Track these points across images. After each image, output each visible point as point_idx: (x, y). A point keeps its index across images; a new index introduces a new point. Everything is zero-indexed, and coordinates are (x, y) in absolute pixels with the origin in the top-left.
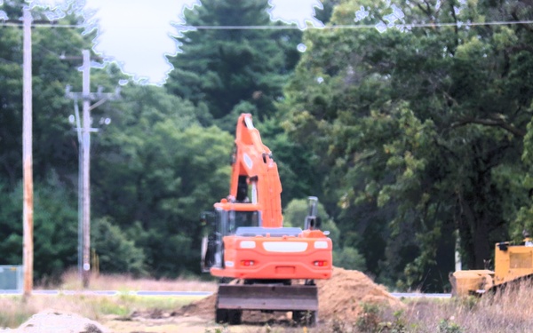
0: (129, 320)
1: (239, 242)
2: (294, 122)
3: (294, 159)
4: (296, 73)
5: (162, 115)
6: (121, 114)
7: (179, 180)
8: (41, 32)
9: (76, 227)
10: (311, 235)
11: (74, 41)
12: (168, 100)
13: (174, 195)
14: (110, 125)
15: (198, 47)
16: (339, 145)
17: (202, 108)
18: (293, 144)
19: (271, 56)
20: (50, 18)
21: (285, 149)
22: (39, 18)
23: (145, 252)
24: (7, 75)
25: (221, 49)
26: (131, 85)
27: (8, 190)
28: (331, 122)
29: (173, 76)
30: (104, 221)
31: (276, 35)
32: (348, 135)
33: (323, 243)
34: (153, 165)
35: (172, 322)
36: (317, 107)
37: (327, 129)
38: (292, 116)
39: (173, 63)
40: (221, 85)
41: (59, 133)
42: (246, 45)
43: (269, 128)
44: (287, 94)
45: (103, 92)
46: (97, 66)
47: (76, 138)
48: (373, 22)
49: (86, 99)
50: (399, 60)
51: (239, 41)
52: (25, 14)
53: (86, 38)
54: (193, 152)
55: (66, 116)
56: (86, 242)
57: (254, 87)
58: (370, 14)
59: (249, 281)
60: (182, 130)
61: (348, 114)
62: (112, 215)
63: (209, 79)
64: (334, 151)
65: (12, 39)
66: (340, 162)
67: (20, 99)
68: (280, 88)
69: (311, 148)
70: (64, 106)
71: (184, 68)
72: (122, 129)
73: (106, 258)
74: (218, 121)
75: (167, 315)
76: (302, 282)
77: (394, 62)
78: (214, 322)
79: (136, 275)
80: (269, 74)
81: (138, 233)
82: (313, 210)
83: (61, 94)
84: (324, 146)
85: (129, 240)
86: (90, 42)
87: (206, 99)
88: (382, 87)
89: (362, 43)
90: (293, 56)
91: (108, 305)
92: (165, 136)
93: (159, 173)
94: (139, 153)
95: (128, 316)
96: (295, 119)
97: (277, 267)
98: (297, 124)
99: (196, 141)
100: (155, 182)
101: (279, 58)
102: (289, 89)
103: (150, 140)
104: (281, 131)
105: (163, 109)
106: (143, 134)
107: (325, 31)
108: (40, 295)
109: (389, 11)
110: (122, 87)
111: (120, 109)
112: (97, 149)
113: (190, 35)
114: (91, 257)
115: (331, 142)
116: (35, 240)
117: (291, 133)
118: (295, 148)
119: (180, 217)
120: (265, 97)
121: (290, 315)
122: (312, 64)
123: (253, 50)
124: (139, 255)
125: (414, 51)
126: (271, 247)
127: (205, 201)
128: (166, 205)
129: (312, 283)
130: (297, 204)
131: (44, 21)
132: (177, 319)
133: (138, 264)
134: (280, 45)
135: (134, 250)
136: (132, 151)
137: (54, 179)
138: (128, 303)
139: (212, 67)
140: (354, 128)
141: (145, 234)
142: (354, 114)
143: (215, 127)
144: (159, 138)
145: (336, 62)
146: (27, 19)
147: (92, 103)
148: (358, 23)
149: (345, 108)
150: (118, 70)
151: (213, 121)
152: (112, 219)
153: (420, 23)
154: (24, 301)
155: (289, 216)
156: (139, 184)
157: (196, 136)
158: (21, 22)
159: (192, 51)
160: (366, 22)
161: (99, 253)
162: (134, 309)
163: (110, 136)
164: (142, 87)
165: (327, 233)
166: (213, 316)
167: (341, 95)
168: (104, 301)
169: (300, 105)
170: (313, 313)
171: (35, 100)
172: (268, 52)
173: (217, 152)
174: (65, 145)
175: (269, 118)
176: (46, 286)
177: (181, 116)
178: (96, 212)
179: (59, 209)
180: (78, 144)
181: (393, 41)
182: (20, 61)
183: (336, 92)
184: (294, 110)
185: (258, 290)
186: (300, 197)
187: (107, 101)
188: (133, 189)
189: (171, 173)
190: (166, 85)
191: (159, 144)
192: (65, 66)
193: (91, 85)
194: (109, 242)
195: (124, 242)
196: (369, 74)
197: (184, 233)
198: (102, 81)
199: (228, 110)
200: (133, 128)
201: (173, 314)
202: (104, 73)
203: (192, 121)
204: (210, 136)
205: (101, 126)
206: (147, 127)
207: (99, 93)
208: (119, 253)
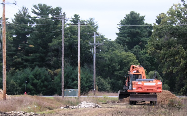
0: (106, 104)
1: (137, 83)
2: (150, 51)
3: (151, 60)
4: (151, 37)
5: (115, 49)
6: (104, 49)
7: (119, 66)
8: (83, 27)
9: (92, 79)
10: (156, 81)
11: (92, 30)
12: (117, 45)
13: (118, 70)
14: (101, 52)
15: (125, 31)
16: (162, 57)
17: (126, 47)
18: (150, 56)
20: (85, 23)
21: (148, 58)
22: (82, 24)
23: (110, 85)
24: (74, 39)
25: (131, 31)
26: (107, 41)
27: (74, 69)
28: (161, 51)
29: (117, 38)
30: (99, 77)
31: (146, 27)
32: (165, 54)
33: (160, 83)
34: (113, 62)
35: (118, 104)
36: (157, 46)
37: (160, 53)
38: (150, 49)
39: (118, 35)
40: (131, 41)
41: (87, 54)
42: (137, 30)
43: (144, 52)
44: (148, 43)
46: (97, 36)
47: (92, 55)
48: (172, 24)
49: (95, 45)
50: (179, 34)
51: (135, 29)
52: (79, 23)
53: (95, 29)
54: (123, 59)
55: (89, 49)
56: (94, 83)
57: (140, 41)
58: (171, 21)
59: (139, 93)
60: (120, 53)
61: (165, 48)
63: (127, 39)
65: (75, 29)
66: (163, 61)
67: (77, 45)
68: (147, 41)
69: (155, 58)
70: (89, 47)
71: (121, 36)
72: (105, 53)
73: (100, 87)
74: (130, 50)
75: (116, 102)
76: (153, 94)
77: (178, 34)
78: (129, 104)
79: (108, 91)
80: (144, 37)
81: (108, 80)
82: (156, 74)
83: (88, 44)
84: (159, 57)
85: (106, 82)
86: (96, 30)
87: (126, 45)
88: (174, 41)
89: (169, 29)
90: (150, 33)
91: (101, 100)
92: (116, 54)
93: (114, 64)
94: (109, 59)
95: (106, 103)
96: (151, 50)
97: (147, 89)
98: (151, 51)
99: (124, 56)
100: (113, 67)
101: (147, 33)
102: (149, 42)
103: (111, 55)
104: (147, 53)
105: (115, 48)
106: (110, 54)
107: (159, 26)
108: (83, 97)
109: (177, 21)
110: (104, 41)
111: (104, 47)
112: (97, 58)
113: (122, 27)
114: (96, 87)
115: (161, 56)
116: (81, 82)
117: (149, 54)
118: (151, 58)
119: (120, 76)
120: (143, 44)
121: (149, 102)
122: (155, 35)
123: (139, 31)
124: (109, 86)
125: (183, 31)
126: (146, 84)
128: (116, 73)
129: (155, 94)
130: (151, 72)
131: (84, 24)
132: (119, 104)
133: (108, 89)
134: (147, 30)
135: (107, 85)
136: (107, 59)
137: (86, 66)
138: (106, 99)
139: (128, 36)
140: (167, 52)
141: (110, 81)
142: (167, 48)
143: (129, 52)
144: (114, 55)
145: (162, 34)
146: (79, 24)
147: (96, 46)
148: (168, 24)
149: (164, 47)
150: (103, 37)
151: (128, 50)
152: (102, 77)
153: (185, 24)
154: (78, 99)
155: (149, 76)
156: (109, 67)
157: (124, 54)
158: (78, 25)
159: (123, 32)
160: (170, 24)
161: (98, 86)
162: (108, 101)
163: (101, 55)
164: (110, 42)
165: (161, 80)
166: (129, 103)
167: (163, 43)
168: (100, 98)
169: (152, 46)
170: (156, 102)
171: (81, 45)
172: (143, 32)
173: (129, 59)
174: (89, 57)
175: (144, 50)
176: (84, 95)
177: (120, 49)
178: (98, 74)
179: (87, 74)
180: (92, 57)
181: (177, 29)
182: (77, 35)
183: (162, 42)
185: (141, 96)
186: (152, 71)
187: (100, 45)
188: (107, 69)
189: (117, 64)
190: (116, 41)
191: (114, 57)
192: (89, 36)
193: (96, 41)
194: (101, 83)
195: (105, 83)
196: (171, 37)
197: (121, 80)
198: (99, 40)
199: (133, 47)
200: (107, 53)
201: (118, 102)
202: (100, 38)
203: (123, 50)
204: (128, 54)
205: (99, 52)
206: (111, 52)
207: (98, 43)
208: (103, 86)
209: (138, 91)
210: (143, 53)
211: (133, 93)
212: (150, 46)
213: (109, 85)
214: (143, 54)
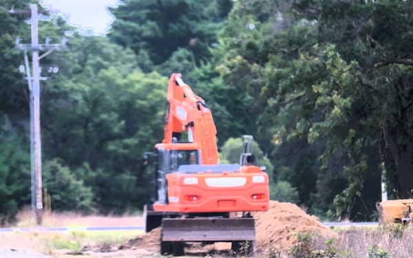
0: (80, 254)
1: (182, 179)
2: (228, 66)
3: (230, 101)
4: (229, 20)
5: (105, 63)
6: (68, 63)
7: (123, 122)
9: (29, 169)
10: (249, 171)
12: (111, 48)
13: (119, 137)
14: (58, 73)
16: (270, 87)
17: (143, 56)
18: (227, 87)
19: (206, 6)
21: (221, 91)
23: (93, 190)
26: (77, 36)
28: (263, 66)
29: (115, 27)
30: (54, 163)
32: (279, 77)
33: (260, 178)
34: (99, 109)
35: (121, 255)
36: (249, 52)
37: (260, 72)
38: (226, 60)
39: (115, 14)
40: (160, 34)
41: (8, 82)
43: (205, 73)
44: (221, 41)
45: (50, 43)
46: (44, 19)
47: (26, 87)
49: (35, 50)
50: (325, 7)
54: (136, 96)
55: (17, 66)
56: (38, 183)
57: (191, 35)
59: (192, 215)
60: (124, 77)
61: (278, 58)
62: (62, 157)
63: (149, 29)
64: (266, 92)
66: (272, 102)
68: (214, 35)
69: (245, 90)
70: (15, 57)
71: (125, 19)
72: (70, 77)
73: (57, 197)
74: (158, 67)
75: (115, 248)
76: (240, 215)
77: (320, 8)
78: (159, 254)
79: (85, 211)
80: (205, 22)
81: (86, 173)
82: (248, 149)
83: (12, 46)
84: (257, 88)
85: (78, 180)
87: (146, 47)
88: (310, 31)
90: (227, 5)
91: (61, 240)
92: (109, 82)
93: (104, 116)
94: (85, 99)
95: (79, 250)
96: (229, 63)
97: (218, 201)
98: (231, 68)
99: (138, 86)
100: (101, 126)
101: (213, 7)
102: (223, 36)
103: (95, 86)
104: (217, 74)
105: (107, 58)
106: (89, 81)
110: (68, 38)
111: (67, 58)
112: (46, 96)
114: (43, 196)
115: (264, 84)
117: (226, 77)
118: (230, 90)
119: (125, 157)
120: (201, 43)
121: (228, 246)
122: (244, 12)
123: (188, 1)
124: (88, 192)
126: (213, 182)
127: (148, 142)
128: (111, 147)
129: (249, 215)
130: (233, 143)
133: (87, 202)
135: (83, 189)
136: (79, 97)
137: (7, 125)
138: (78, 238)
139: (151, 17)
140: (284, 71)
141: (92, 174)
142: (283, 58)
143: (155, 73)
144: (103, 84)
145: (266, 9)
147: (41, 53)
149: (276, 53)
150: (64, 22)
151: (154, 67)
152: (62, 160)
155: (226, 154)
156: (86, 127)
157: (138, 82)
161: (51, 193)
162: (85, 244)
163: (58, 84)
164: (87, 38)
165: (264, 168)
166: (159, 248)
167: (271, 41)
168: (57, 237)
169: (234, 51)
170: (251, 243)
173: (158, 95)
174: (17, 93)
175: (205, 64)
176: (2, 225)
177: (124, 63)
178: (47, 154)
179: (12, 153)
180: (28, 92)
183: (267, 37)
184: (228, 54)
185: (199, 223)
186: (236, 136)
187: (55, 51)
188: (81, 132)
189: (115, 116)
190: (109, 35)
191: (104, 90)
192: (15, 20)
193: (40, 37)
194: (60, 183)
195: (74, 182)
196: (297, 20)
197: (128, 172)
198: (49, 33)
199: (166, 57)
200: (79, 76)
201: (121, 248)
202: (51, 25)
203: (134, 67)
204: (151, 81)
205: (50, 75)
206: (92, 74)
207: (47, 44)
208: (69, 192)
209: (186, 209)
210: (202, 75)
211: (174, 215)
212: (228, 50)
213: (89, 189)
214: (202, 79)
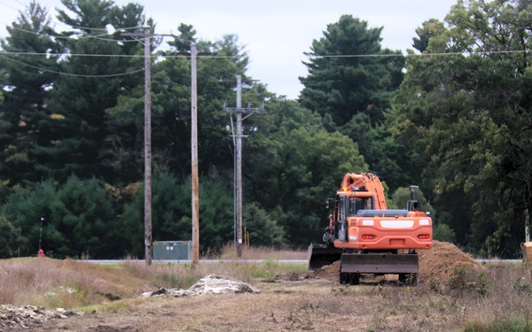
0: (273, 282)
1: (361, 221)
2: (399, 128)
3: (400, 156)
4: (400, 90)
5: (296, 124)
6: (266, 124)
7: (310, 173)
8: (204, 61)
9: (232, 210)
10: (416, 215)
11: (229, 68)
12: (302, 112)
13: (308, 185)
14: (257, 132)
15: (325, 71)
16: (433, 146)
17: (328, 118)
18: (398, 145)
19: (381, 77)
20: (212, 49)
21: (393, 149)
22: (203, 51)
23: (285, 229)
24: (179, 95)
25: (342, 72)
26: (274, 101)
27: (179, 183)
28: (428, 128)
29: (304, 93)
30: (253, 206)
31: (385, 61)
32: (441, 138)
33: (426, 221)
34: (290, 162)
35: (307, 283)
36: (417, 116)
37: (425, 133)
38: (397, 123)
39: (305, 84)
40: (342, 100)
41: (217, 139)
42: (361, 69)
43: (379, 133)
44: (393, 106)
45: (252, 107)
46: (246, 86)
47: (231, 143)
48: (460, 50)
49: (239, 113)
50: (480, 79)
51: (356, 66)
52: (192, 49)
53: (239, 65)
54: (320, 152)
55: (224, 126)
56: (239, 223)
57: (368, 101)
58: (457, 43)
59: (366, 251)
60: (312, 135)
61: (440, 121)
62: (259, 201)
63: (333, 96)
64: (430, 149)
65: (182, 67)
66: (435, 158)
67: (189, 113)
68: (388, 102)
69: (412, 148)
70: (222, 118)
71: (314, 88)
72: (268, 135)
73: (255, 234)
74: (339, 128)
75: (302, 278)
76: (406, 252)
77: (477, 81)
78: (339, 283)
79: (278, 246)
80: (379, 90)
81: (279, 215)
82: (414, 196)
83: (220, 109)
84: (423, 147)
85: (272, 220)
86: (242, 68)
87: (330, 111)
88: (467, 100)
89: (452, 66)
90: (398, 77)
91: (257, 270)
92: (300, 140)
93: (295, 168)
94: (279, 153)
95: (272, 279)
96: (400, 125)
97: (391, 240)
98: (401, 129)
99: (323, 143)
100: (292, 175)
101: (387, 78)
102: (395, 103)
103: (287, 142)
104: (390, 135)
105: (298, 120)
106: (283, 139)
107: (423, 57)
108: (205, 262)
109: (473, 42)
110: (265, 102)
111: (265, 119)
112: (247, 150)
113: (316, 61)
114: (243, 233)
115: (428, 143)
116: (200, 221)
117: (396, 137)
118: (400, 148)
119: (311, 201)
120: (376, 109)
121: (397, 277)
122: (413, 84)
123: (367, 73)
124: (280, 230)
125: (492, 72)
126: (388, 224)
127: (329, 191)
128: (300, 193)
129: (414, 252)
130: (401, 191)
131: (207, 53)
132: (310, 281)
133: (279, 239)
134: (387, 68)
135: (277, 228)
136: (274, 152)
137: (214, 175)
138: (272, 268)
139: (335, 86)
140: (446, 132)
141: (285, 216)
142: (445, 121)
143: (337, 132)
144: (294, 141)
145: (431, 81)
146: (194, 52)
147: (243, 115)
148: (447, 51)
149: (439, 117)
150: (264, 90)
151: (336, 128)
152: (260, 204)
153: (496, 50)
154: (193, 267)
155: (396, 201)
156: (279, 177)
157: (324, 140)
158: (190, 54)
159: (320, 74)
160: (454, 49)
161: (249, 231)
162: (277, 273)
163: (257, 141)
164: (282, 103)
165: (428, 213)
166: (338, 278)
167: (435, 107)
168: (254, 266)
169: (404, 115)
170: (415, 275)
171: (199, 113)
172: (378, 74)
173: (339, 152)
174: (223, 148)
175: (380, 126)
176: (210, 257)
177: (312, 124)
178: (247, 198)
179: (219, 197)
180: (233, 147)
181: (475, 64)
182: (189, 84)
183: (432, 104)
184: (399, 118)
185: (372, 258)
186: (405, 186)
187: (255, 114)
188: (276, 180)
189: (304, 168)
190: (299, 101)
191: (294, 146)
192: (223, 87)
193: (243, 102)
194: (257, 222)
195: (269, 222)
196: (457, 90)
197: (314, 214)
198: (251, 98)
199: (347, 119)
200: (275, 134)
201: (307, 277)
202: (253, 92)
203: (320, 128)
204: (334, 139)
205: (251, 133)
206: (286, 133)
207: (249, 108)
208: (265, 230)
209: (364, 246)
210: (377, 134)
211: (351, 250)
212: (398, 114)
213: (282, 228)
214: (377, 138)
